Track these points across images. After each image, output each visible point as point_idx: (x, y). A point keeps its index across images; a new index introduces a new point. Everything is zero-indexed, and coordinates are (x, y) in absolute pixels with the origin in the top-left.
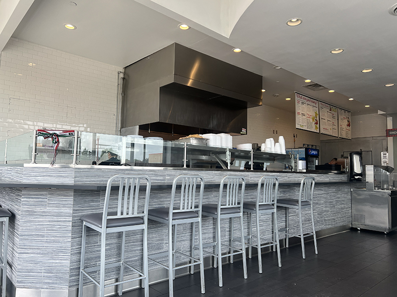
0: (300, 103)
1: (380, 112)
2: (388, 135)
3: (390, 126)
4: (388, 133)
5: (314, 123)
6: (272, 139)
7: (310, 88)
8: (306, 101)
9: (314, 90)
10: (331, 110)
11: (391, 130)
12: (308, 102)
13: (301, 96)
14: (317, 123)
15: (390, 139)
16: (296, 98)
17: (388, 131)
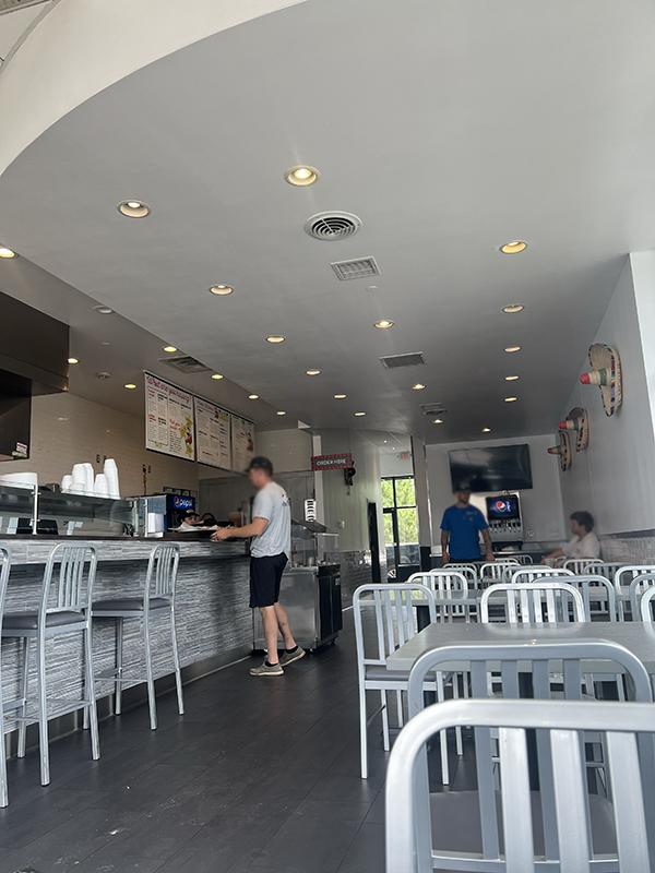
0: (156, 395)
1: (302, 425)
2: (315, 468)
3: (317, 452)
4: (315, 463)
5: (183, 440)
6: (88, 465)
7: (174, 366)
8: (168, 393)
9: (184, 372)
10: (217, 417)
11: (319, 458)
12: (172, 397)
13: (157, 381)
14: (189, 441)
15: (318, 474)
16: (147, 384)
17: (314, 459)
